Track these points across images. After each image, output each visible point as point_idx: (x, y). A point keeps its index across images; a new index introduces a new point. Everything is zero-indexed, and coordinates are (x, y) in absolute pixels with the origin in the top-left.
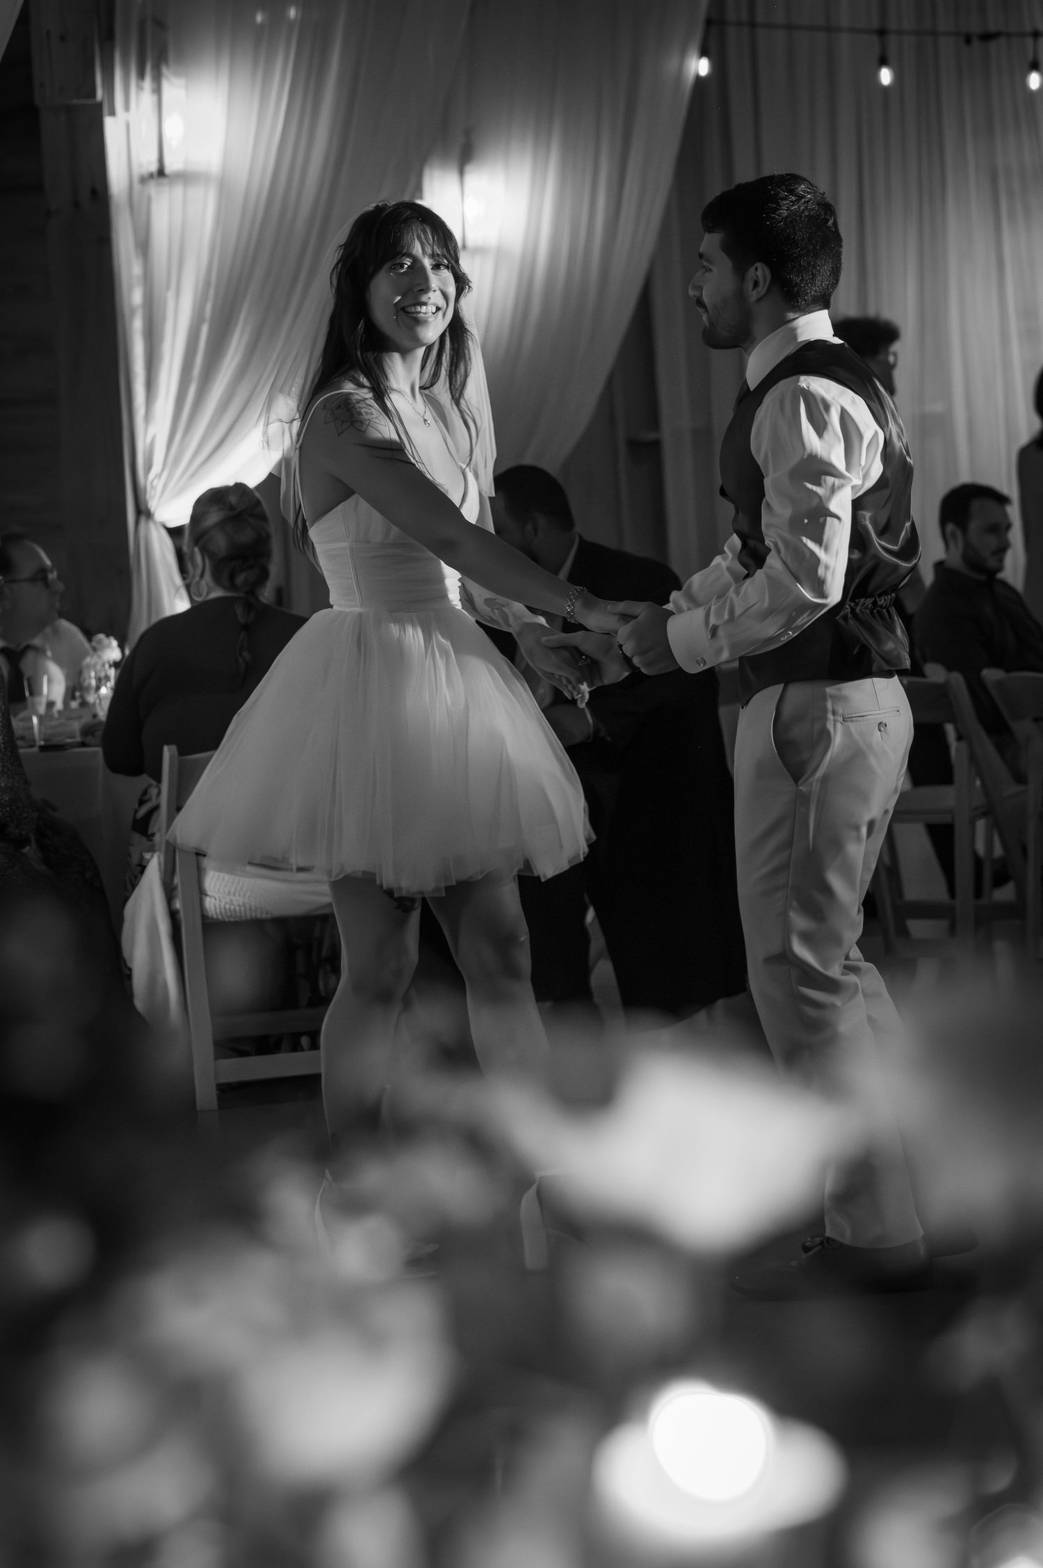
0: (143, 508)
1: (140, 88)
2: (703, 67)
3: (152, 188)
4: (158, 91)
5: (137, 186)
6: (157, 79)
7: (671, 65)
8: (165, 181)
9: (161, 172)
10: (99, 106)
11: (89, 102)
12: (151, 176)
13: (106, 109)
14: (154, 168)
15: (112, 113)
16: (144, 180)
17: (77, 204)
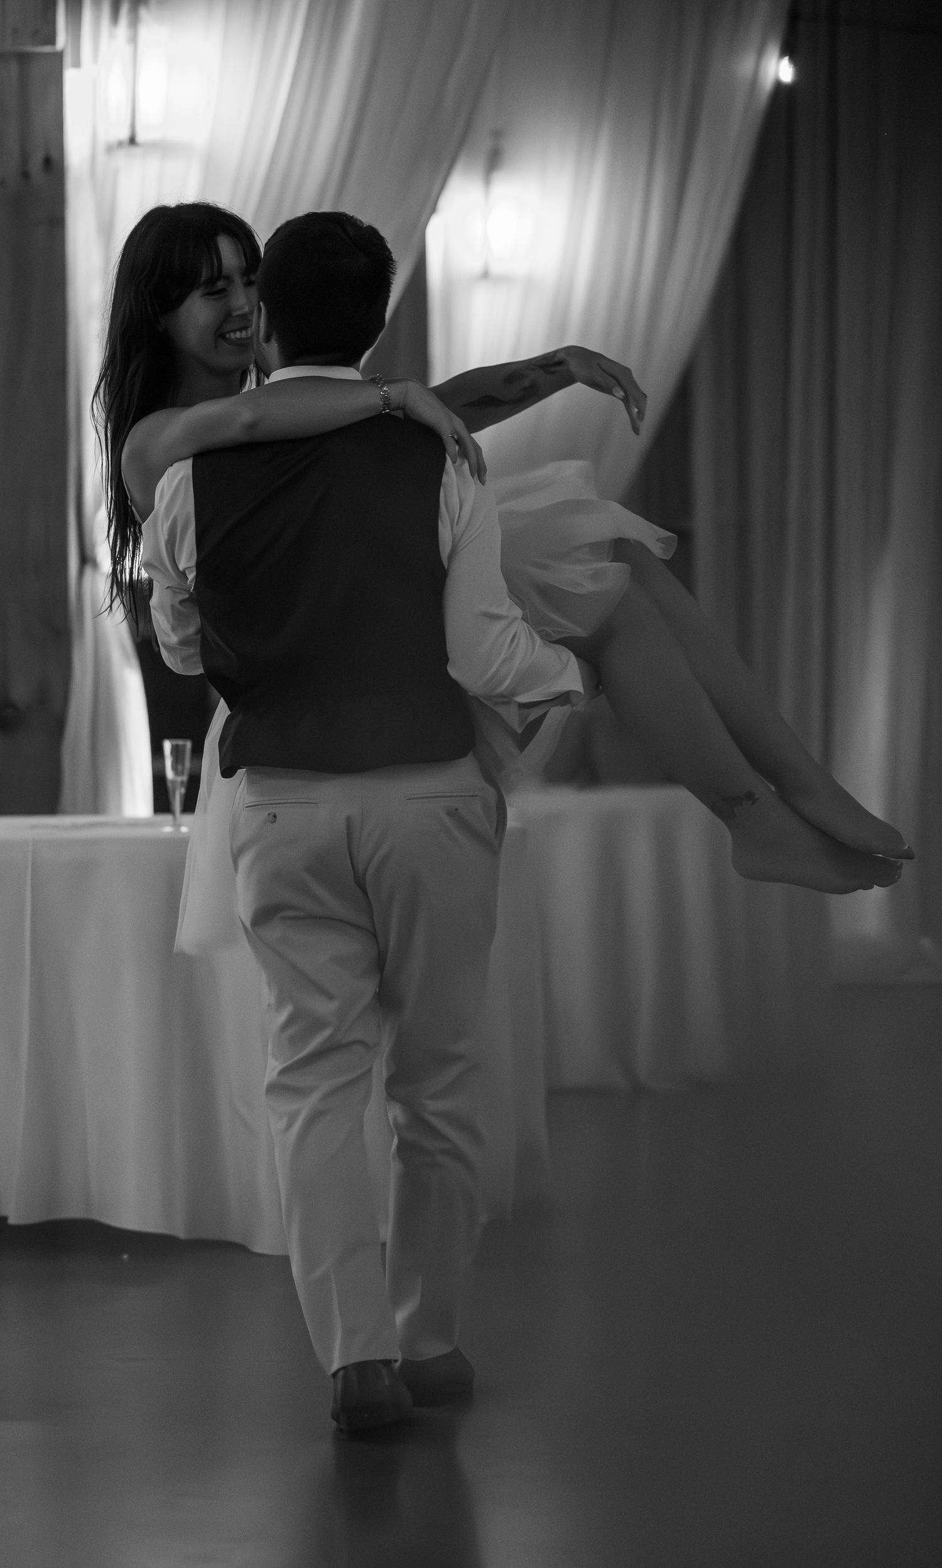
0: (88, 552)
1: (112, 36)
2: (784, 71)
3: (121, 158)
4: (133, 39)
5: (101, 157)
6: (134, 22)
7: (745, 66)
8: (135, 150)
9: (132, 141)
10: (59, 57)
11: (47, 49)
12: (120, 144)
13: (68, 59)
14: (125, 135)
15: (77, 64)
16: (111, 149)
17: (26, 175)
